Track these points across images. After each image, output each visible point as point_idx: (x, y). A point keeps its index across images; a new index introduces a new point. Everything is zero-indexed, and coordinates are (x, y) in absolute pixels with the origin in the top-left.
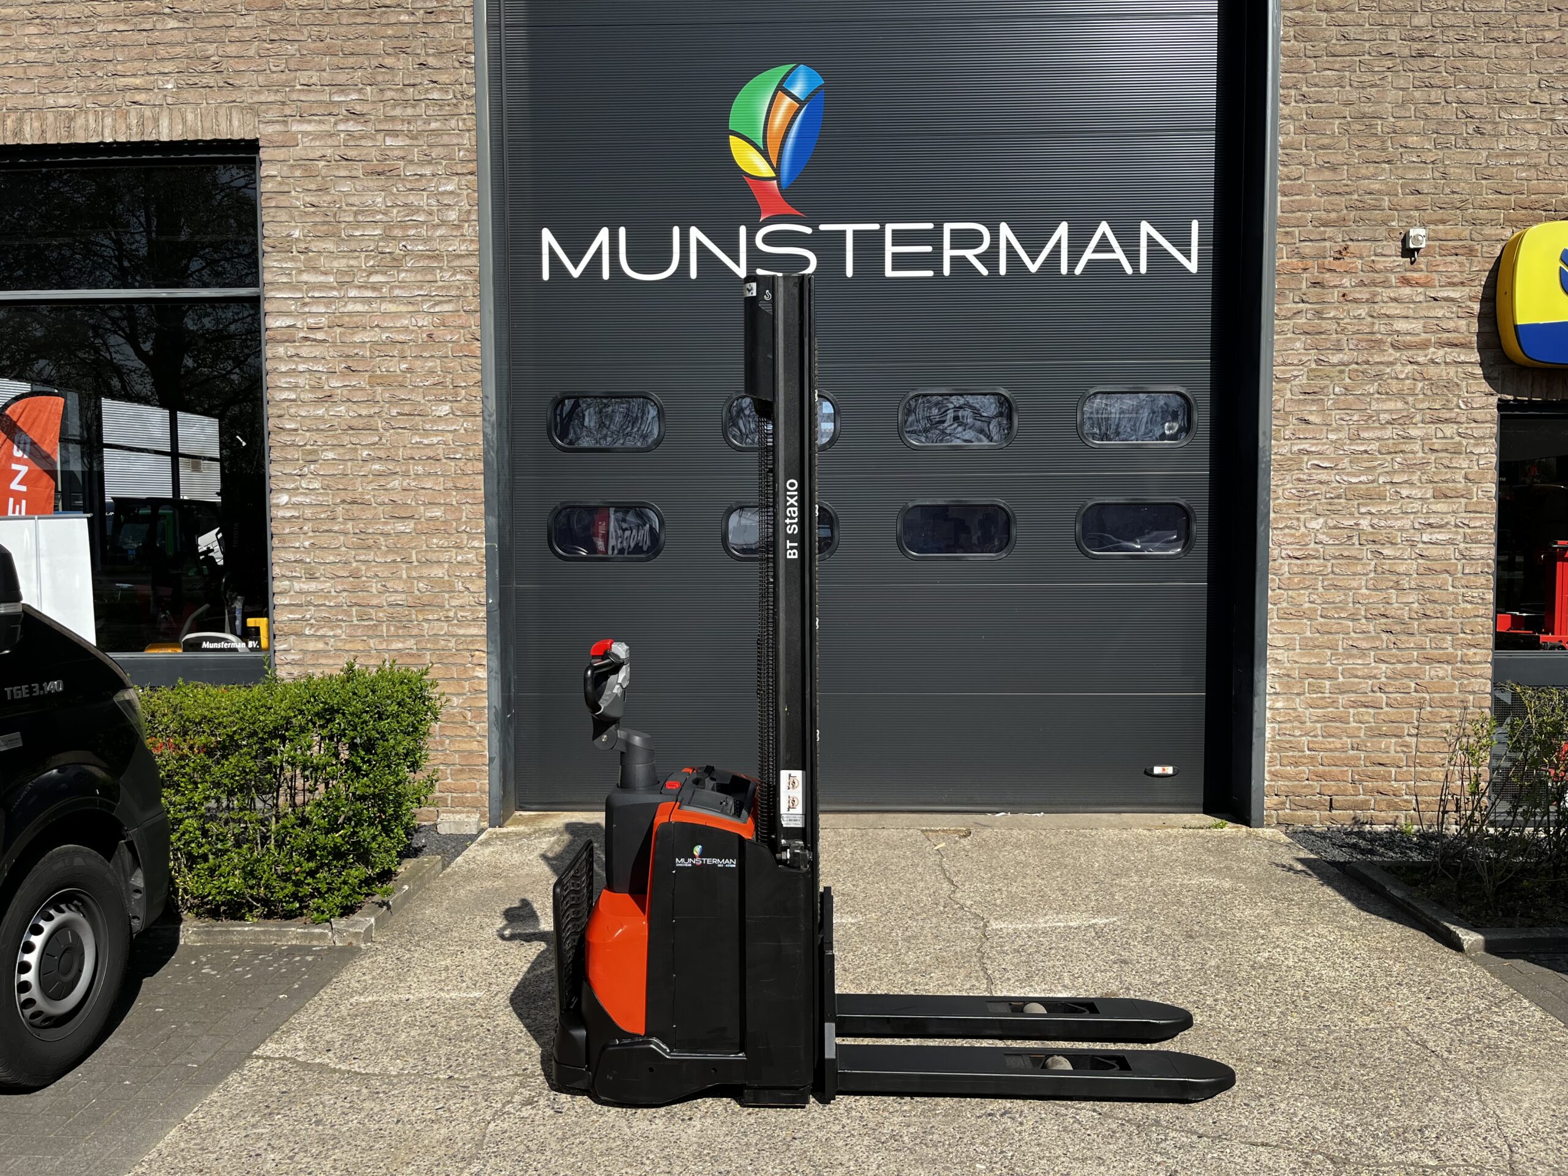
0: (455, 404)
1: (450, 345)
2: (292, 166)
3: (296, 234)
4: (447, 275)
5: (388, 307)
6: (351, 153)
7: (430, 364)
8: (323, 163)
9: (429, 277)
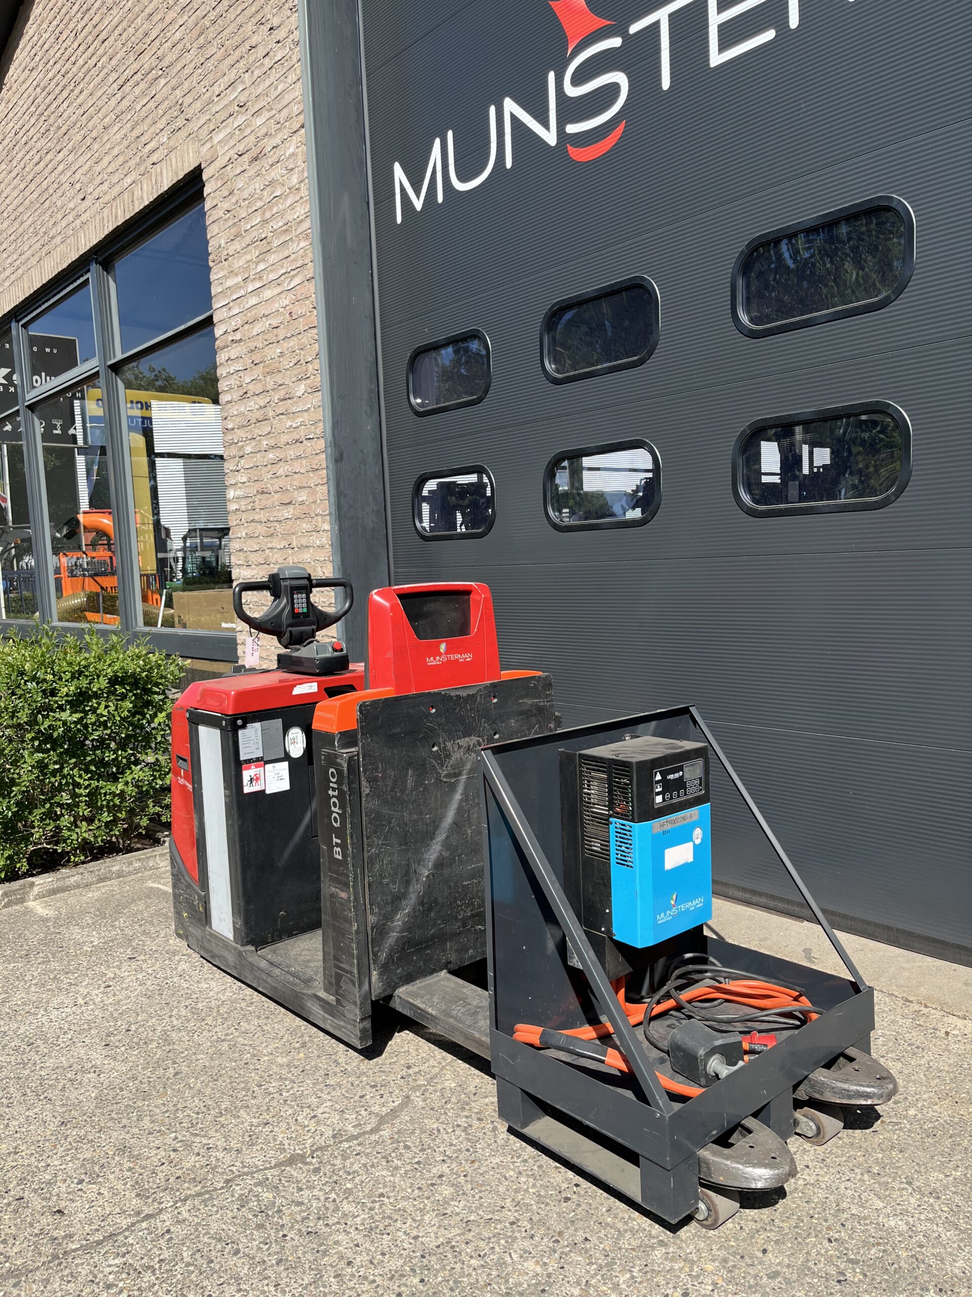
0: (308, 381)
1: (301, 320)
2: (217, 178)
3: (223, 242)
4: (295, 245)
5: (268, 294)
6: (241, 148)
7: (292, 343)
8: (230, 166)
9: (286, 254)
